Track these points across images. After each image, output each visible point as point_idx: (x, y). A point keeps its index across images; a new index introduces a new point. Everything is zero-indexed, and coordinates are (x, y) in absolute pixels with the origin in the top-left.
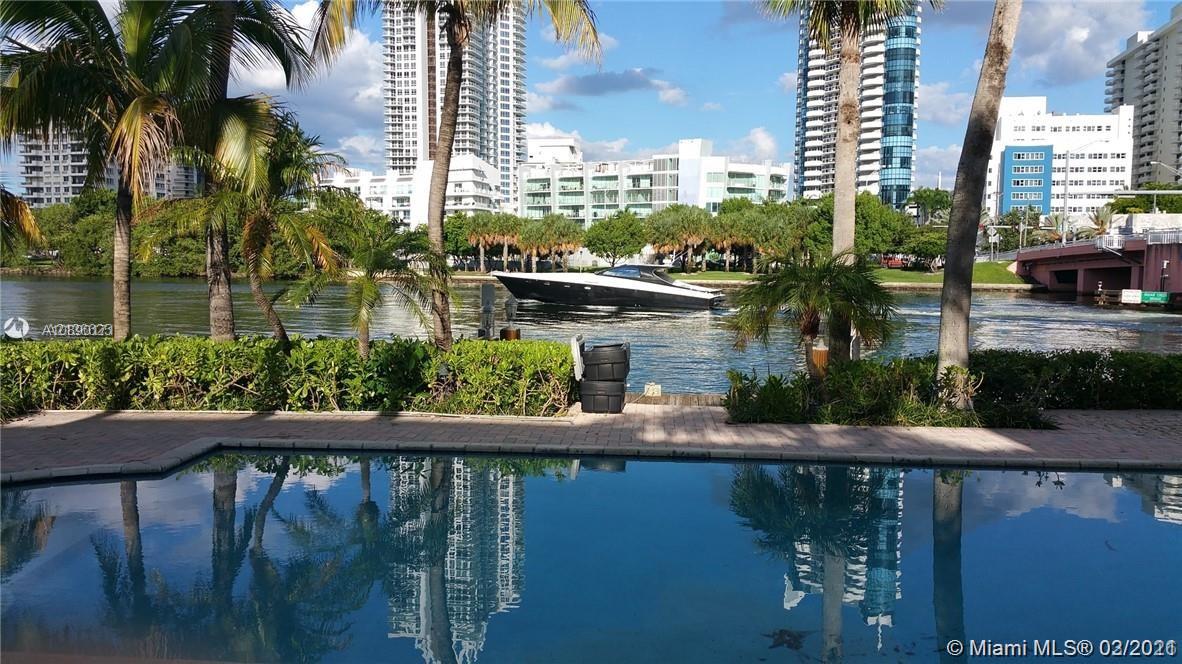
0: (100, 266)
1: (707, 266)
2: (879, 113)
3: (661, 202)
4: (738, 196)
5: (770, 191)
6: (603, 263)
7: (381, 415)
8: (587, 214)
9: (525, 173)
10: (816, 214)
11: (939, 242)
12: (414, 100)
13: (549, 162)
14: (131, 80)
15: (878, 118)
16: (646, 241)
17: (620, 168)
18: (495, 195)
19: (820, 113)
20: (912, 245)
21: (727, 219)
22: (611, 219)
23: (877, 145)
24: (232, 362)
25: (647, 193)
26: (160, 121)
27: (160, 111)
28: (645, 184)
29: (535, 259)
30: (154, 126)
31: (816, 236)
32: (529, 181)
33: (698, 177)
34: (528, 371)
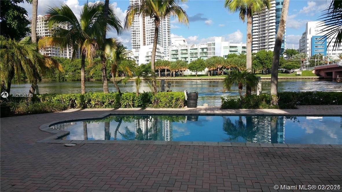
0: (56, 78)
1: (224, 73)
2: (274, 27)
3: (210, 55)
4: (233, 53)
5: (242, 51)
6: (194, 73)
7: (142, 109)
8: (189, 60)
9: (171, 48)
10: (255, 58)
11: (291, 65)
12: (139, 29)
13: (178, 45)
14: (85, 35)
15: (274, 29)
16: (206, 67)
17: (198, 46)
18: (162, 55)
19: (257, 28)
20: (284, 66)
21: (229, 60)
22: (195, 61)
23: (274, 37)
24: (109, 97)
25: (206, 53)
26: (94, 45)
27: (93, 43)
28: (205, 50)
29: (174, 73)
30: (92, 46)
31: (255, 64)
32: (172, 51)
33: (221, 48)
34: (175, 98)
